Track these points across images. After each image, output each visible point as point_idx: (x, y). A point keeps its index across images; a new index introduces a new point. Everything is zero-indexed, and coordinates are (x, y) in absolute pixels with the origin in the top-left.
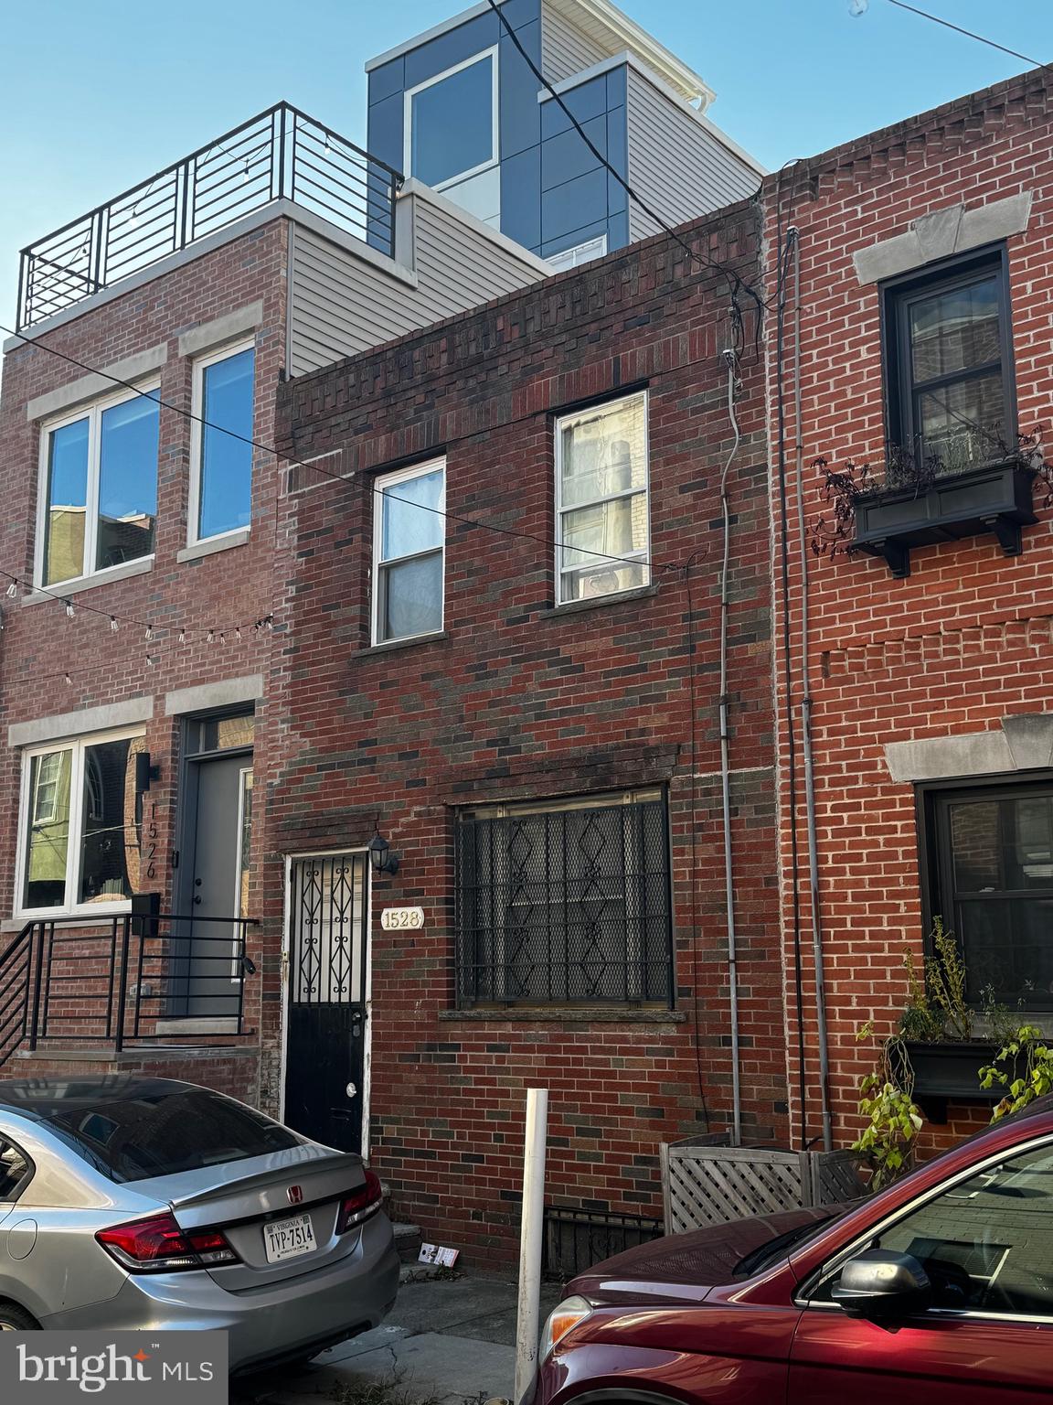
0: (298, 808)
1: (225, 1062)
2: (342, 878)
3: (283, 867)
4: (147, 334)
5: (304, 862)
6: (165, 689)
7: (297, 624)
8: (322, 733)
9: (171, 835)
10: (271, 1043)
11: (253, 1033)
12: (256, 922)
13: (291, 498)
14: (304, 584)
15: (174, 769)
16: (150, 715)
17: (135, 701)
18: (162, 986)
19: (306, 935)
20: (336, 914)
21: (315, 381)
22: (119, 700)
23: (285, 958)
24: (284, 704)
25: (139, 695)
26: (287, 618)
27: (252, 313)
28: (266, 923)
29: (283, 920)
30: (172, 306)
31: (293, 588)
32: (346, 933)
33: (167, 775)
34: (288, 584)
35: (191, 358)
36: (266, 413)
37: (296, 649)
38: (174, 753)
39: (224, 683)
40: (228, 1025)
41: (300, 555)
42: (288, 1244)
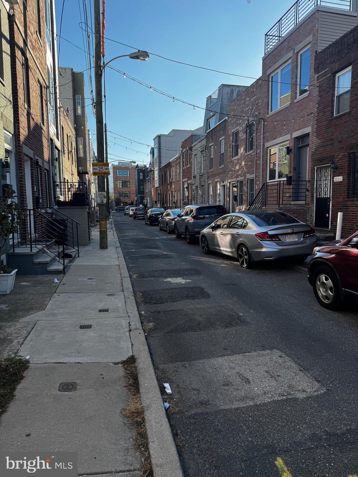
0: (317, 156)
1: (302, 209)
2: (326, 171)
3: (314, 169)
4: (289, 49)
5: (319, 167)
6: (293, 132)
7: (318, 113)
8: (322, 138)
9: (294, 164)
10: (312, 206)
11: (309, 204)
12: (309, 181)
13: (317, 83)
14: (319, 103)
15: (295, 149)
16: (290, 138)
18: (292, 195)
19: (319, 184)
20: (325, 179)
21: (323, 52)
22: (284, 135)
23: (315, 188)
24: (315, 133)
25: (288, 134)
26: (316, 112)
27: (310, 38)
28: (311, 181)
29: (314, 180)
30: (294, 41)
31: (317, 105)
32: (327, 183)
33: (293, 151)
34: (316, 104)
35: (298, 53)
36: (313, 63)
37: (318, 120)
38: (294, 146)
39: (304, 129)
40: (303, 202)
41: (319, 97)
42: (291, 239)
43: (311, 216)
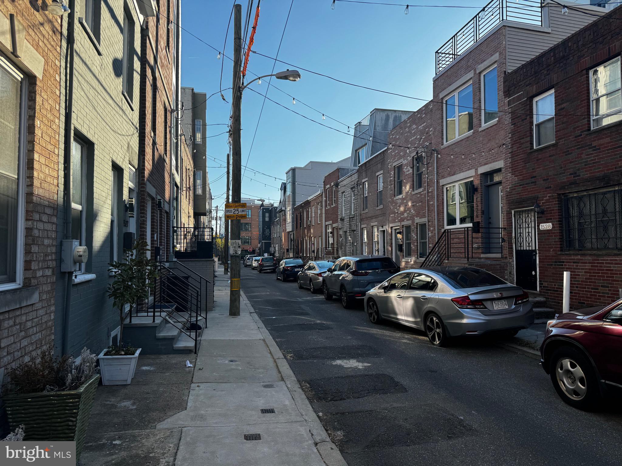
0: (515, 197)
1: (498, 265)
2: (528, 216)
3: (511, 213)
4: (468, 69)
5: (517, 211)
6: (478, 167)
7: (512, 145)
8: (520, 175)
9: (482, 206)
10: (511, 260)
11: (506, 258)
12: (505, 228)
13: (509, 109)
14: (513, 133)
15: (481, 188)
16: (474, 174)
17: (470, 171)
18: (482, 245)
19: (519, 232)
20: (527, 226)
21: (514, 73)
22: (466, 171)
23: (513, 238)
24: (509, 168)
25: (471, 169)
26: (509, 143)
27: (496, 56)
28: (508, 228)
29: (512, 228)
30: (474, 59)
31: (510, 135)
32: (530, 231)
33: (479, 190)
34: (509, 134)
35: (480, 73)
36: (501, 85)
37: (512, 152)
38: (481, 184)
39: (493, 164)
40: (499, 255)
41: (512, 125)
42: (500, 306)
43: (510, 273)
